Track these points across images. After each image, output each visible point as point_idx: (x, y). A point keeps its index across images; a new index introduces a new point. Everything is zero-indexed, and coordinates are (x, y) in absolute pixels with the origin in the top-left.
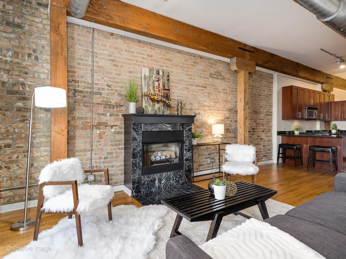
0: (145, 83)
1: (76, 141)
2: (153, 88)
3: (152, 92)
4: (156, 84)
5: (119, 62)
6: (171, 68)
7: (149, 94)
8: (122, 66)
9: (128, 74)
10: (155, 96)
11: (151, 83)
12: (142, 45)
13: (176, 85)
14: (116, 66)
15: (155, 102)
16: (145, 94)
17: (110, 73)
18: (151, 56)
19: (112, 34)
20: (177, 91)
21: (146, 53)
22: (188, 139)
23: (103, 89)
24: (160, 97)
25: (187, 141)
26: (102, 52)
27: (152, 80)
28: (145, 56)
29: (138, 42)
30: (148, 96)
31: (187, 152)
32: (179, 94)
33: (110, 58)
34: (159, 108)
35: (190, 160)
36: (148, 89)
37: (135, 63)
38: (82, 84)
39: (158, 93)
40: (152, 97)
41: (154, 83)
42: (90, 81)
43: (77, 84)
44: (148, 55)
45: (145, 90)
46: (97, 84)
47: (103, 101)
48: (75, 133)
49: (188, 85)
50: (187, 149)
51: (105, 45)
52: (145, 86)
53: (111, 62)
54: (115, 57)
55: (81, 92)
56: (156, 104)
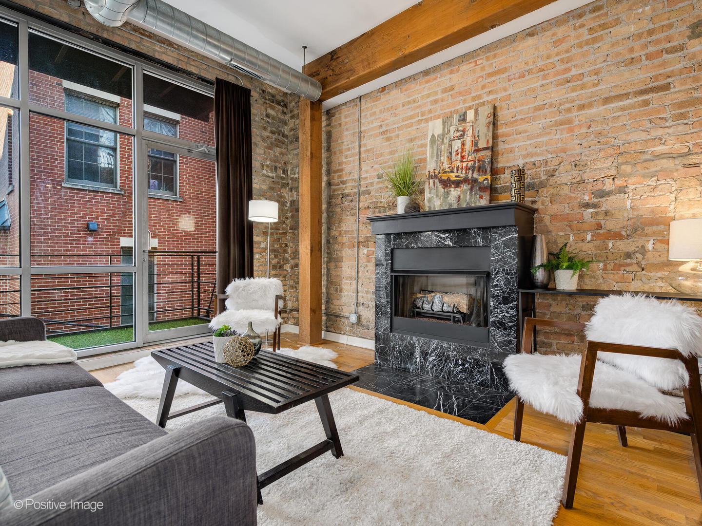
0: (432, 153)
1: (343, 264)
2: (448, 157)
3: (446, 166)
4: (457, 145)
5: (394, 130)
6: (505, 90)
7: (439, 173)
8: (397, 136)
9: (408, 145)
10: (452, 172)
11: (444, 147)
12: (432, 76)
13: (521, 127)
14: (388, 139)
15: (450, 187)
16: (429, 174)
17: (381, 155)
18: (452, 88)
19: (383, 89)
20: (524, 143)
21: (439, 89)
22: (504, 270)
23: (372, 184)
24: (464, 172)
25: (498, 273)
26: (371, 126)
27: (446, 141)
28: (439, 96)
29: (423, 76)
30: (436, 176)
31: (500, 304)
32: (530, 150)
33: (381, 131)
34: (459, 196)
35: (510, 327)
36: (436, 162)
37: (418, 121)
38: (350, 184)
39: (459, 164)
40: (445, 178)
41: (451, 146)
42: (357, 177)
43: (345, 186)
44: (445, 91)
45: (431, 166)
46: (366, 178)
47: (371, 203)
48: (341, 253)
49: (569, 110)
50: (498, 296)
51: (375, 113)
52: (432, 157)
53: (382, 137)
54: (387, 125)
55: (348, 195)
56: (452, 189)
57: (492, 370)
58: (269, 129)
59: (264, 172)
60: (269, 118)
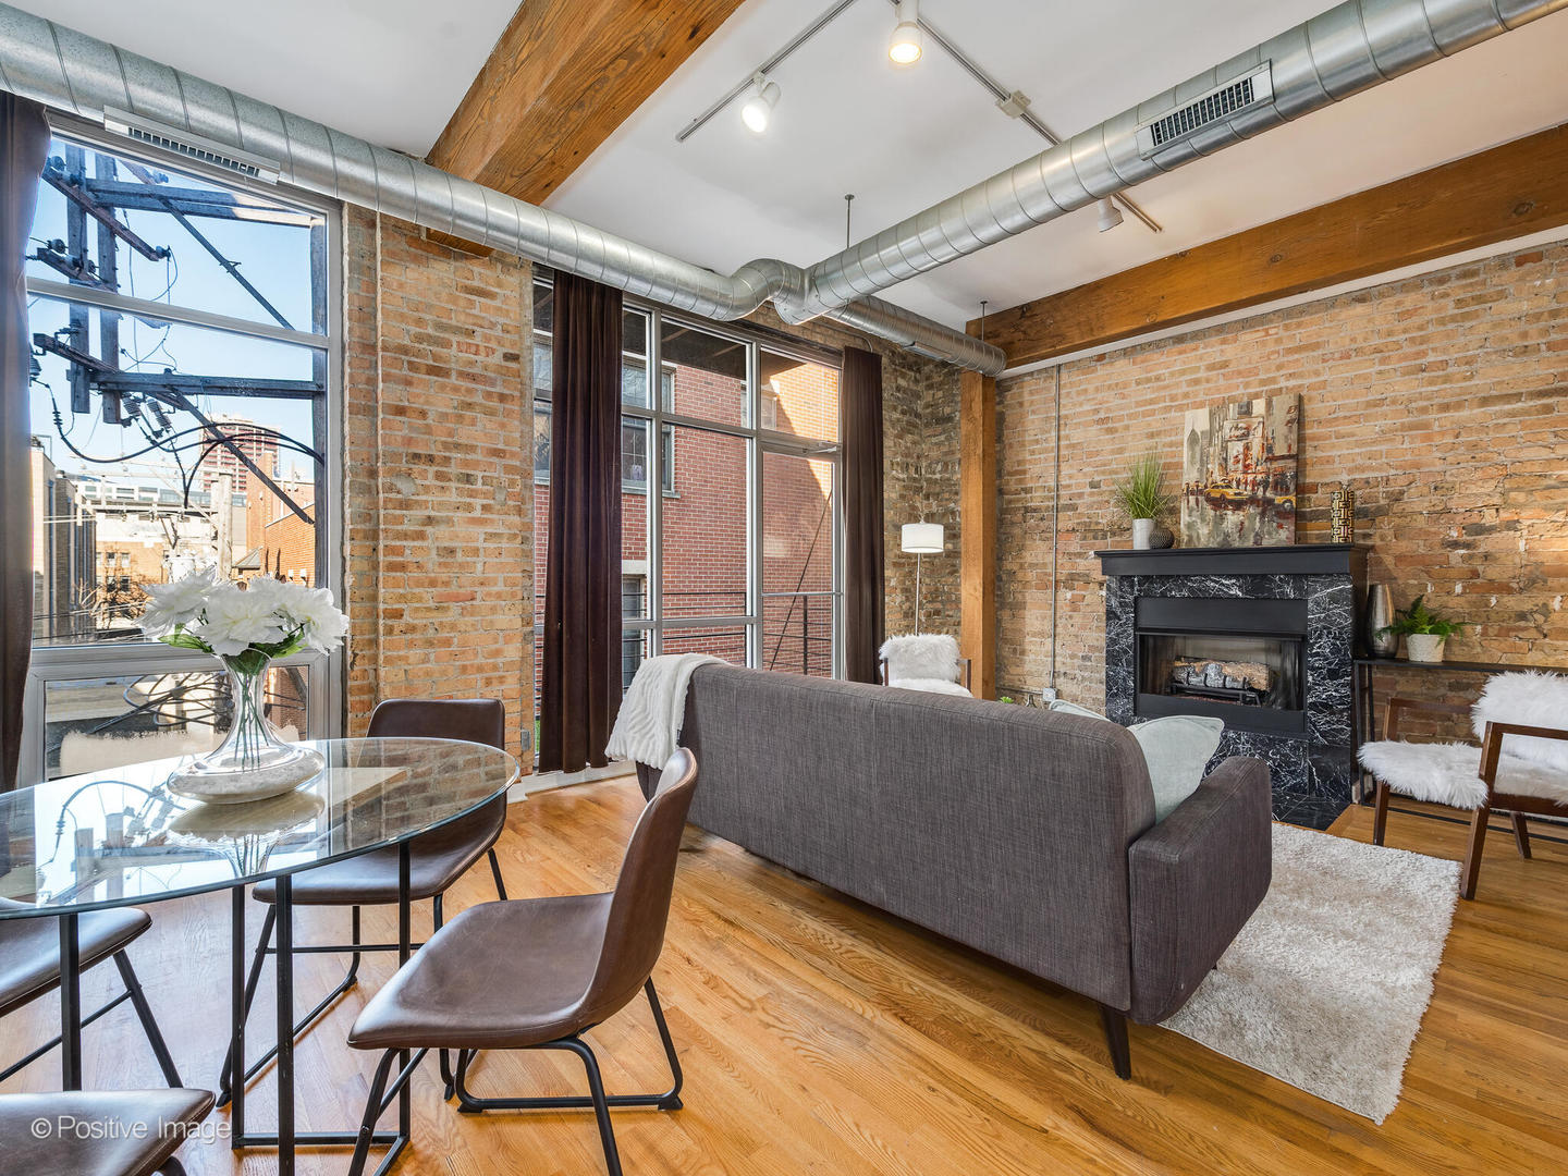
0: (1193, 457)
1: (1026, 612)
2: (1221, 465)
3: (1217, 477)
4: (1236, 448)
5: (1121, 418)
6: (1317, 373)
7: (1206, 487)
8: (1127, 428)
9: (1146, 441)
10: (1228, 487)
11: (1214, 450)
12: (1190, 345)
13: (1344, 429)
14: (1110, 431)
15: (1226, 508)
16: (1188, 488)
17: (1098, 453)
18: (1225, 365)
19: (1101, 357)
20: (1350, 451)
21: (1203, 364)
22: (1330, 633)
23: (1081, 495)
24: (1249, 488)
25: (1320, 637)
26: (1079, 410)
27: (1217, 441)
28: (1202, 374)
29: (1174, 343)
30: (1201, 492)
31: (1323, 679)
32: (1359, 461)
33: (1096, 417)
34: (1242, 523)
35: (1342, 711)
36: (1200, 471)
37: (1165, 407)
38: (1038, 494)
39: (1241, 476)
40: (1216, 494)
41: (1225, 449)
42: (1052, 484)
43: (1029, 495)
44: (1211, 367)
45: (1190, 476)
46: (1069, 486)
47: (1078, 524)
48: (1024, 596)
49: (1424, 410)
50: (1319, 668)
51: (1086, 390)
52: (1192, 462)
53: (1099, 427)
54: (1109, 410)
55: (1035, 510)
56: (1229, 512)
57: (1310, 769)
58: (900, 408)
59: (894, 472)
60: (899, 391)
